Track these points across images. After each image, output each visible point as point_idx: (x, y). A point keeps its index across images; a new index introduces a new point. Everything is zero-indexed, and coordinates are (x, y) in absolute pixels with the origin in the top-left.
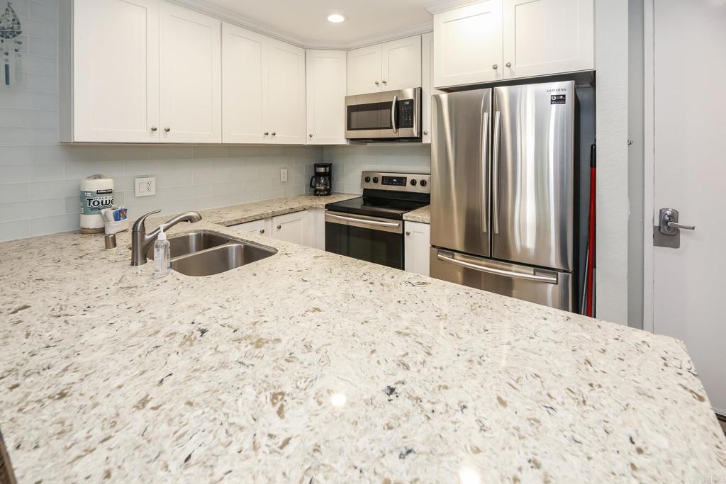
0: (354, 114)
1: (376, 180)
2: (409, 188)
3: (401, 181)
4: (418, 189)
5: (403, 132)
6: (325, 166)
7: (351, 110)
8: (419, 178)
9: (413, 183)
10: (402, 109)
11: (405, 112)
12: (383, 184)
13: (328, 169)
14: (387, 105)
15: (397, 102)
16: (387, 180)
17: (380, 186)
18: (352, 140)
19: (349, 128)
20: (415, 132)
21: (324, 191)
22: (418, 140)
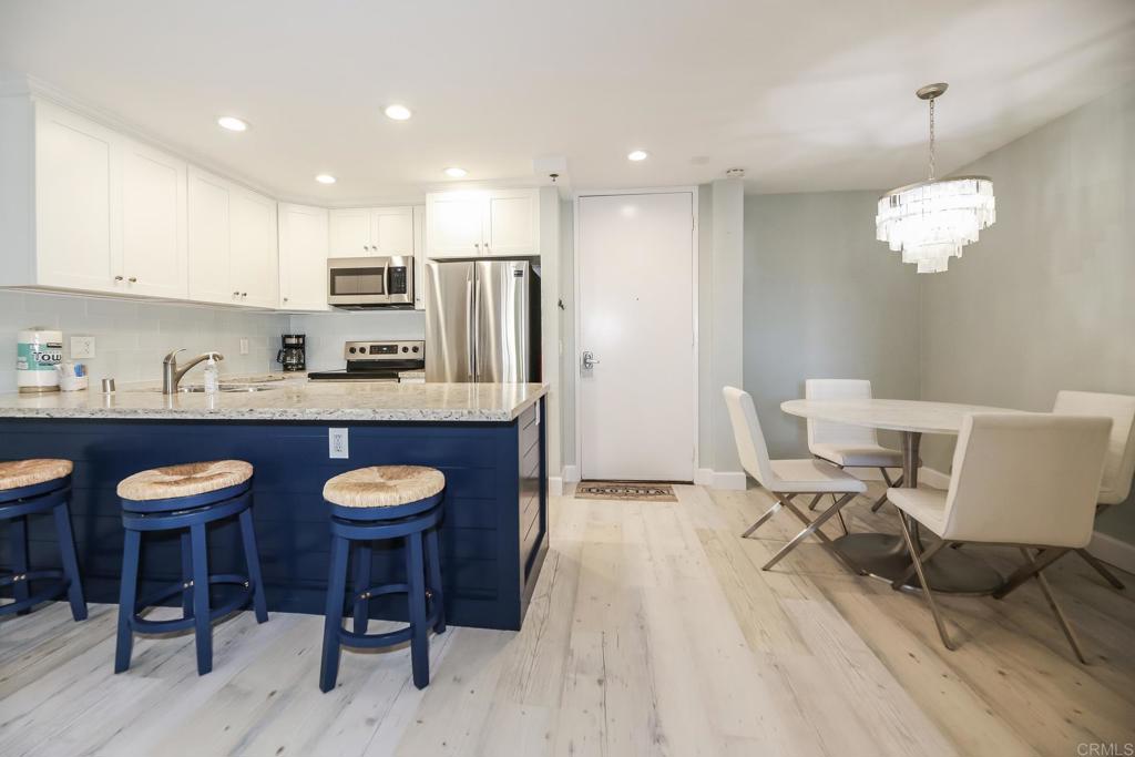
0: (338, 279)
1: (362, 350)
2: (401, 356)
3: (392, 349)
4: (410, 355)
5: (395, 298)
6: (298, 337)
7: (335, 273)
8: (410, 346)
9: (405, 350)
10: (396, 275)
11: (397, 279)
12: (371, 353)
13: (301, 341)
14: (379, 271)
15: (389, 269)
16: (376, 349)
17: (367, 356)
18: (336, 306)
19: (333, 293)
20: (406, 298)
21: (297, 364)
22: (410, 306)
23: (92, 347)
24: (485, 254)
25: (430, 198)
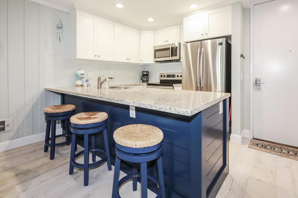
0: (157, 53)
1: (164, 76)
2: (176, 78)
3: (174, 76)
4: (179, 78)
5: (174, 58)
7: (156, 51)
8: (179, 75)
10: (174, 50)
13: (147, 73)
14: (168, 49)
15: (172, 48)
16: (169, 76)
17: (166, 78)
18: (156, 62)
19: (155, 57)
20: (177, 58)
21: (146, 80)
22: (178, 61)
23: (93, 75)
24: (206, 38)
25: (185, 19)
